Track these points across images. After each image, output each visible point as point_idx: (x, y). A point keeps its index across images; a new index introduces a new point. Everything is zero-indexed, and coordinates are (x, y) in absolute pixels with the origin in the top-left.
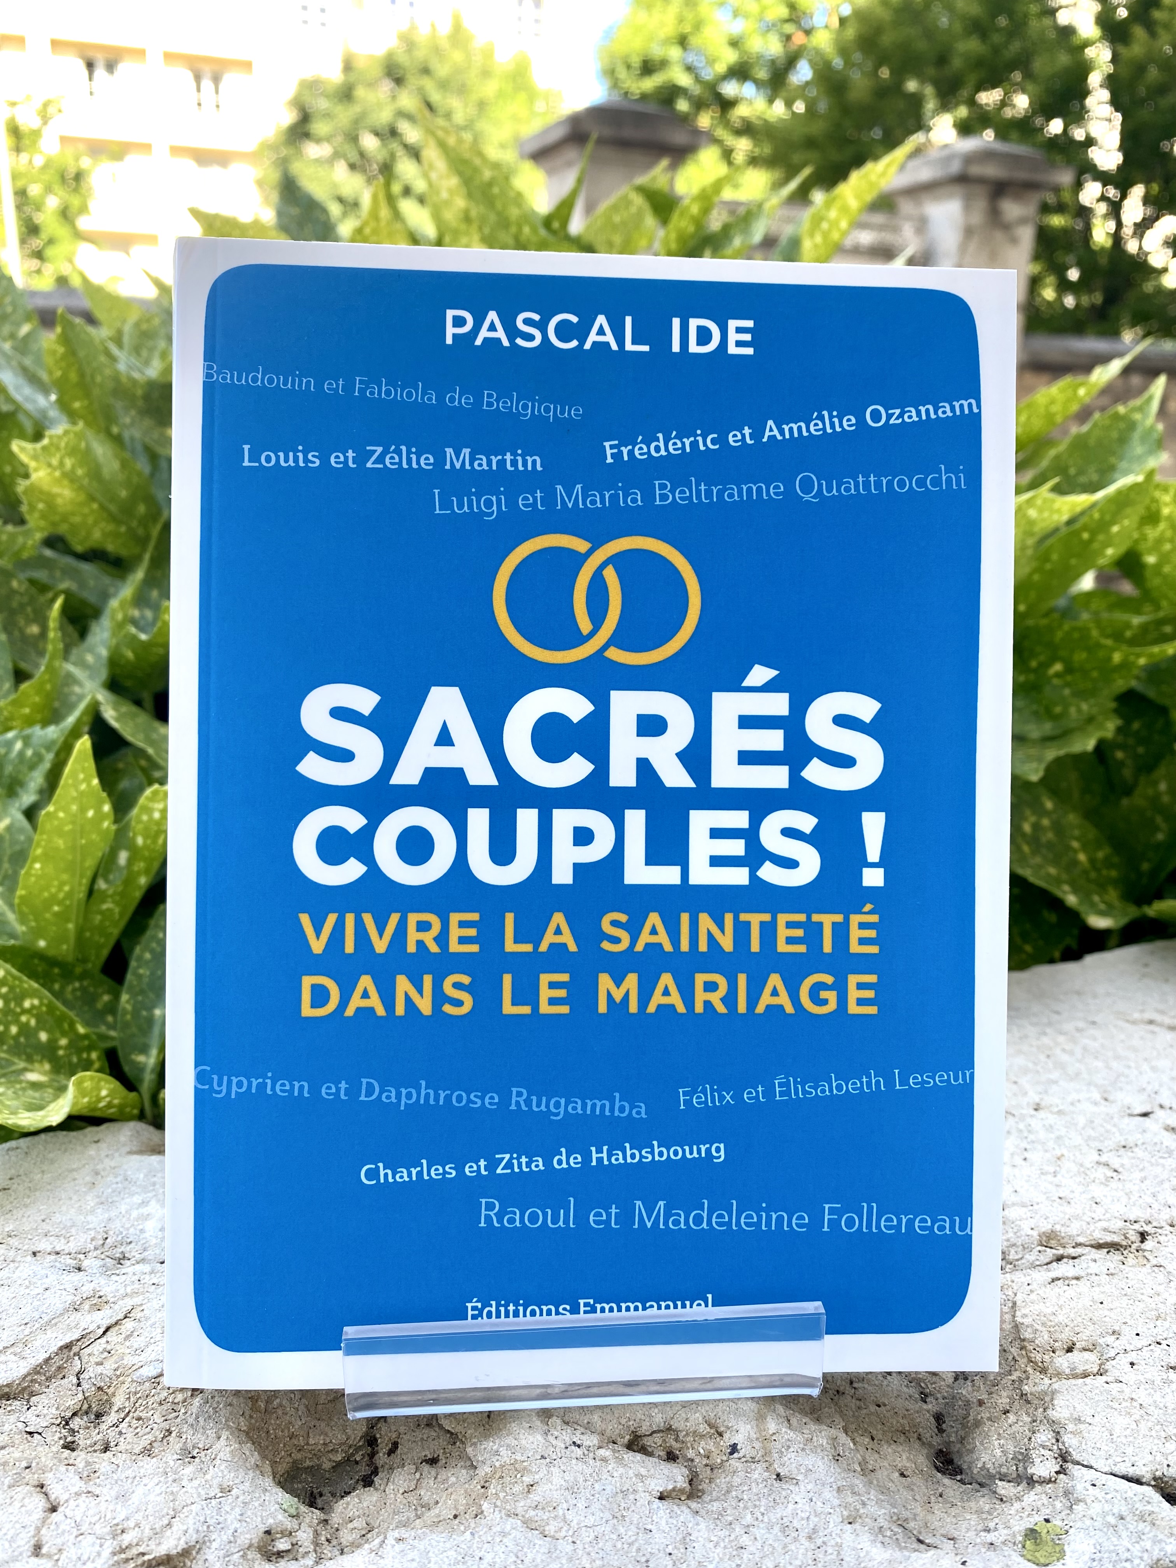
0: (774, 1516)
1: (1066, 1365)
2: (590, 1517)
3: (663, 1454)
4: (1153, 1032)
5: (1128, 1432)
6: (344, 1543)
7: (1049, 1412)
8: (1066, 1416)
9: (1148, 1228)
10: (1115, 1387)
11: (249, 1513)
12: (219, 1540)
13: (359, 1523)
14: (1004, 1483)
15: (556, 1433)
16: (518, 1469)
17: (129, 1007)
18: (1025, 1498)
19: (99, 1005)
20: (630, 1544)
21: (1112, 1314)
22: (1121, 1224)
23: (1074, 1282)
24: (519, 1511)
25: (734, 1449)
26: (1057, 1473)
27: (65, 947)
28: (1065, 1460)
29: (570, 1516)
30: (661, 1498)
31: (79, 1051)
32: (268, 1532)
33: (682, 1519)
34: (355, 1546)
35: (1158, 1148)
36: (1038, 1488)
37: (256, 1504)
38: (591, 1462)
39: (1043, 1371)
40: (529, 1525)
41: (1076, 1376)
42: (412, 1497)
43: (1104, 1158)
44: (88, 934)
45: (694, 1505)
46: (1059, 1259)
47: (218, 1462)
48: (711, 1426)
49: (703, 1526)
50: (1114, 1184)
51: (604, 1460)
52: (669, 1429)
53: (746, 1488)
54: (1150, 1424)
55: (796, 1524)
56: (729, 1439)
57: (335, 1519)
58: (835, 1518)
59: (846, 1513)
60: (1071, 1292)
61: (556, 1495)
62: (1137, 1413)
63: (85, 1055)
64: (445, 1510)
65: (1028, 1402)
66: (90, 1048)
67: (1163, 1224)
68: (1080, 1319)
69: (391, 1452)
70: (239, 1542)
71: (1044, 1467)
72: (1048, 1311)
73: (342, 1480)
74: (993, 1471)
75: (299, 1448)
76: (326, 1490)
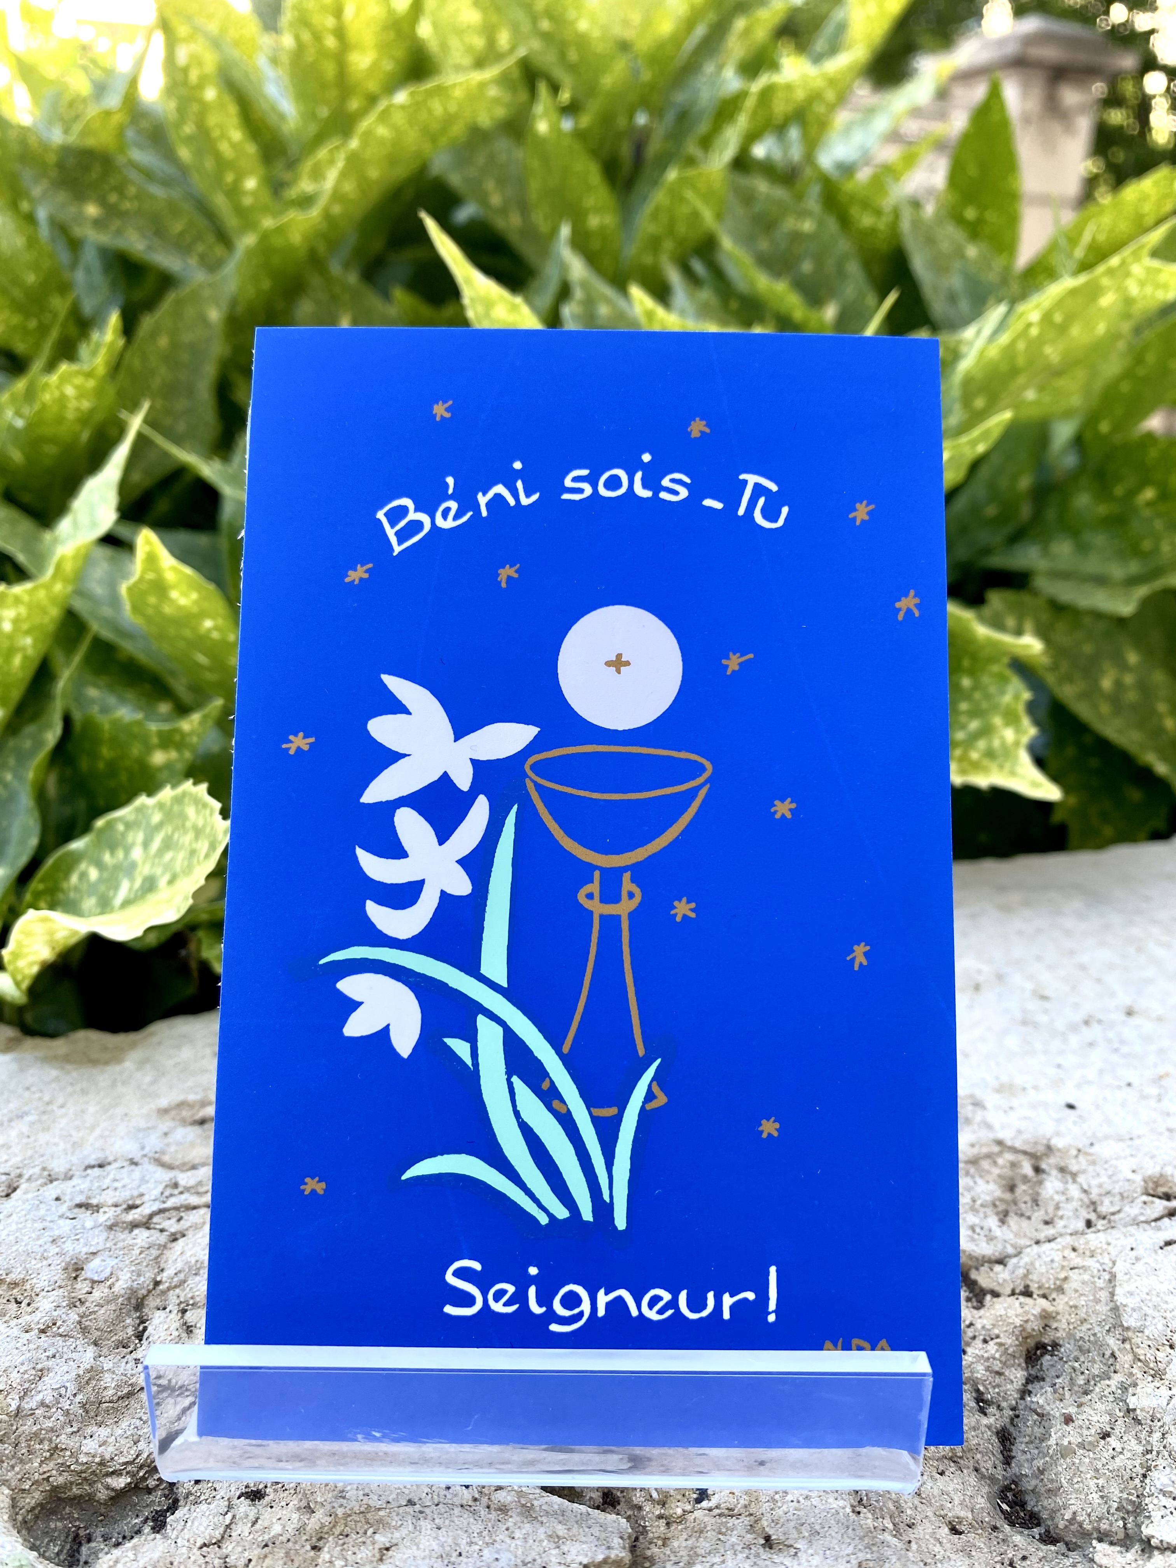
14: (1105, 1545)
16: (370, 1519)
36: (1159, 1559)
38: (483, 1512)
39: (1158, 1375)
42: (213, 1557)
46: (1172, 1213)
65: (1137, 1421)
71: (1168, 1525)
72: (1163, 1288)
73: (124, 1517)
74: (1089, 1527)
75: (64, 1468)
76: (99, 1532)
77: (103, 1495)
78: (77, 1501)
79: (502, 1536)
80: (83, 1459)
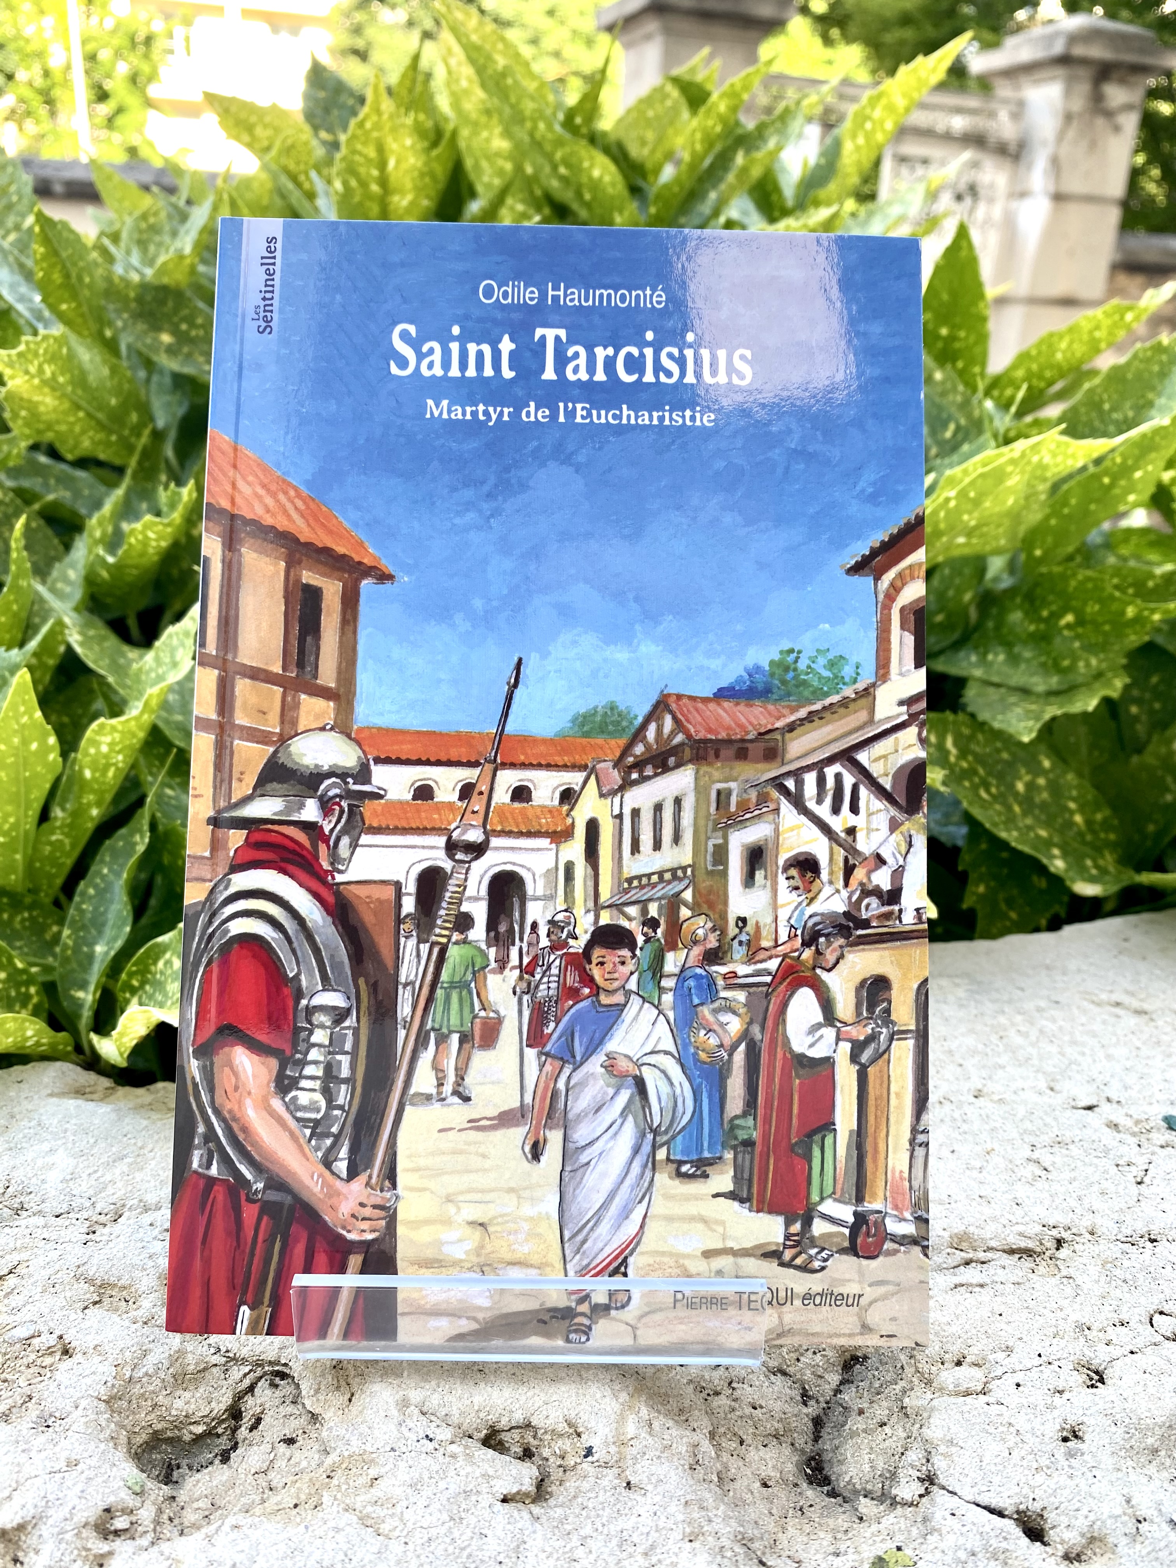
0: (613, 1528)
1: (951, 1380)
2: (427, 1516)
3: (519, 1450)
4: (1118, 1016)
5: (998, 1460)
6: (187, 1524)
7: (924, 1430)
8: (941, 1436)
9: (1066, 1235)
10: (995, 1409)
11: (90, 1490)
12: (56, 1515)
13: (204, 1504)
14: (867, 1500)
15: (411, 1425)
16: (366, 1460)
17: (70, 943)
18: (883, 1520)
19: (48, 937)
20: (463, 1549)
21: (1009, 1329)
22: (1038, 1228)
23: (977, 1289)
24: (358, 1506)
25: (589, 1452)
26: (921, 1496)
27: (13, 877)
28: (932, 1483)
29: (407, 1515)
30: (504, 1500)
31: (18, 985)
32: (107, 1510)
33: (519, 1525)
34: (196, 1527)
35: (1095, 1146)
36: (899, 1509)
37: (100, 1480)
38: (441, 1458)
39: (929, 1383)
40: (365, 1521)
41: (957, 1394)
42: (262, 1480)
43: (1035, 1155)
44: (38, 865)
45: (536, 1509)
46: (967, 1263)
47: (69, 1433)
48: (570, 1425)
49: (539, 1535)
50: (1040, 1184)
51: (454, 1456)
52: (528, 1425)
53: (593, 1495)
54: (1023, 1453)
55: (635, 1538)
56: (587, 1440)
57: (183, 1496)
58: (677, 1535)
59: (688, 1530)
60: (971, 1300)
61: (399, 1492)
62: (1012, 1440)
63: (23, 990)
64: (286, 1498)
65: (907, 1415)
66: (30, 981)
67: (1084, 1231)
68: (974, 1331)
69: (252, 1429)
70: (75, 1519)
71: (908, 1489)
72: (944, 1320)
73: (202, 1453)
74: (858, 1487)
75: (161, 1418)
76: (184, 1463)
77: (187, 1438)
78: (170, 1441)
79: (452, 1473)
80: (174, 1412)
